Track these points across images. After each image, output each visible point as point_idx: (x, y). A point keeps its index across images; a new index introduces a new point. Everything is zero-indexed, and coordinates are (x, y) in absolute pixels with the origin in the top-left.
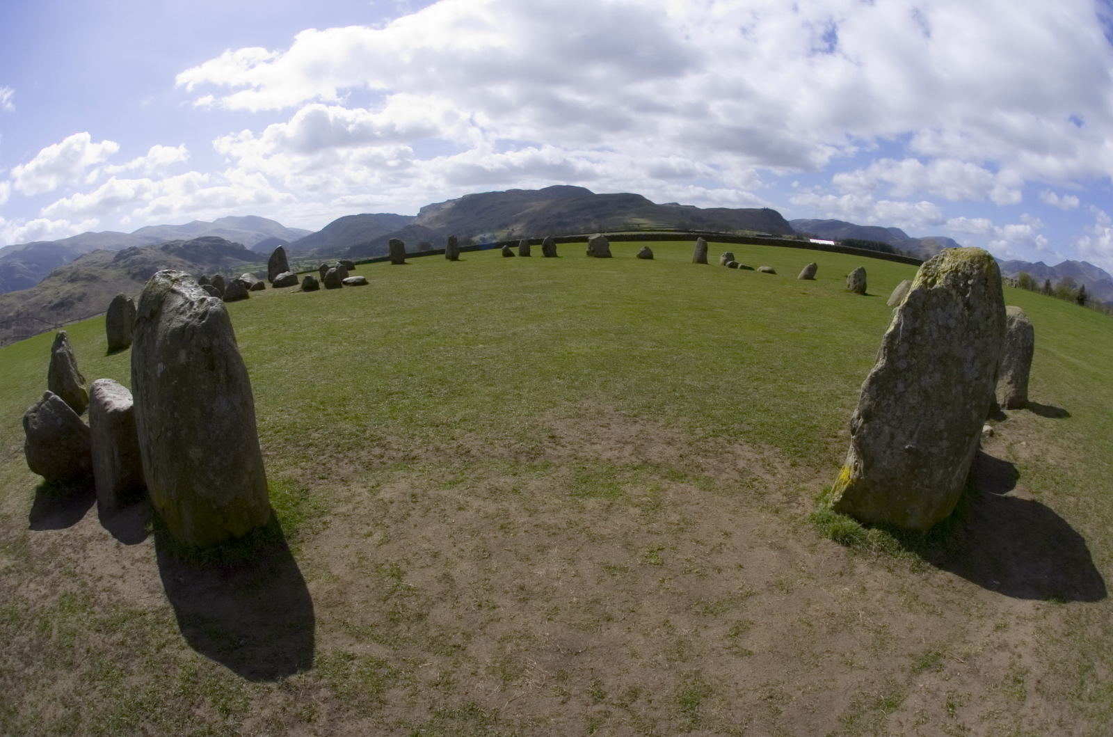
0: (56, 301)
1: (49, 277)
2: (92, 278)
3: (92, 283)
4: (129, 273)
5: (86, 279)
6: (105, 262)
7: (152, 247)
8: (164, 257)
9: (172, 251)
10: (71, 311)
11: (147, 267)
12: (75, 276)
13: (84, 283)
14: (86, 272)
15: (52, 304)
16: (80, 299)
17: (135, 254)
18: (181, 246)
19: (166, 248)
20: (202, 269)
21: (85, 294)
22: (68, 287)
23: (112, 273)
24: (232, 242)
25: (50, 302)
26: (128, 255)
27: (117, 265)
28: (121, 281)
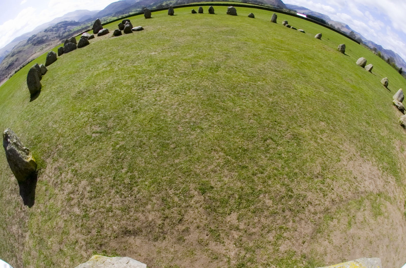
0: (7, 66)
1: (4, 59)
2: (20, 52)
3: (20, 53)
4: (33, 44)
5: (17, 53)
6: (24, 44)
7: (40, 32)
8: (45, 34)
9: (48, 31)
10: (13, 66)
11: (39, 39)
12: (13, 54)
13: (17, 54)
14: (17, 51)
15: (6, 68)
16: (16, 61)
17: (34, 37)
18: (51, 28)
19: (46, 31)
20: (60, 33)
21: (17, 58)
22: (12, 59)
23: (27, 47)
24: (70, 21)
25: (5, 67)
26: (32, 39)
27: (28, 44)
28: (30, 48)
